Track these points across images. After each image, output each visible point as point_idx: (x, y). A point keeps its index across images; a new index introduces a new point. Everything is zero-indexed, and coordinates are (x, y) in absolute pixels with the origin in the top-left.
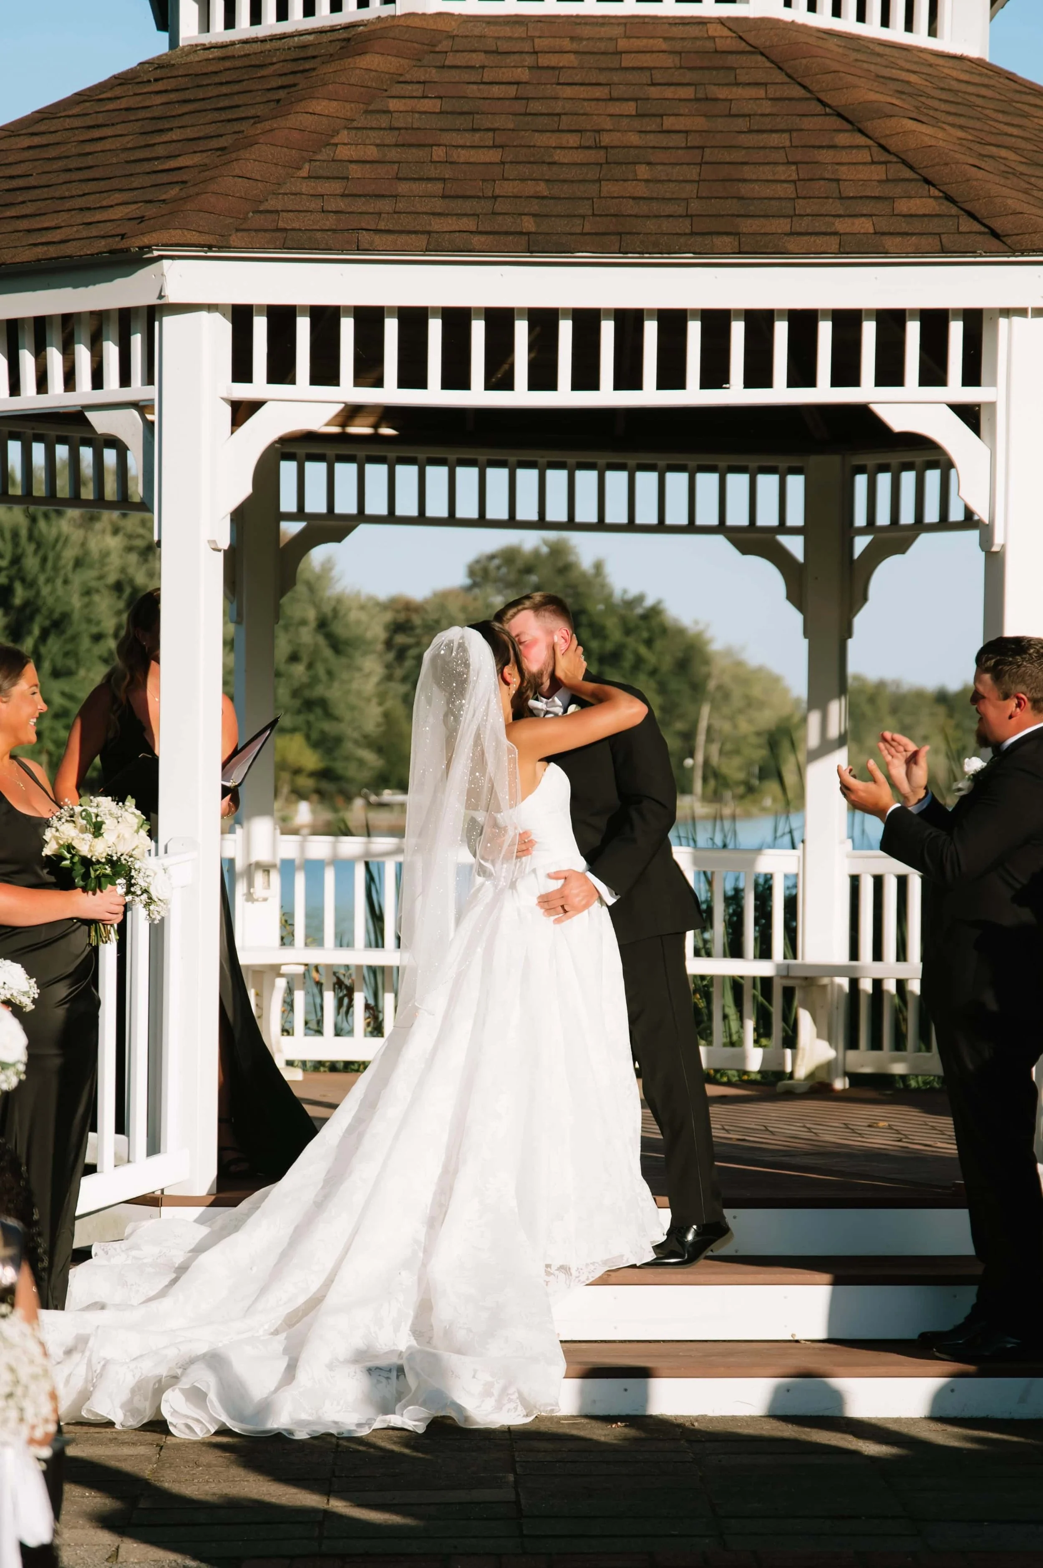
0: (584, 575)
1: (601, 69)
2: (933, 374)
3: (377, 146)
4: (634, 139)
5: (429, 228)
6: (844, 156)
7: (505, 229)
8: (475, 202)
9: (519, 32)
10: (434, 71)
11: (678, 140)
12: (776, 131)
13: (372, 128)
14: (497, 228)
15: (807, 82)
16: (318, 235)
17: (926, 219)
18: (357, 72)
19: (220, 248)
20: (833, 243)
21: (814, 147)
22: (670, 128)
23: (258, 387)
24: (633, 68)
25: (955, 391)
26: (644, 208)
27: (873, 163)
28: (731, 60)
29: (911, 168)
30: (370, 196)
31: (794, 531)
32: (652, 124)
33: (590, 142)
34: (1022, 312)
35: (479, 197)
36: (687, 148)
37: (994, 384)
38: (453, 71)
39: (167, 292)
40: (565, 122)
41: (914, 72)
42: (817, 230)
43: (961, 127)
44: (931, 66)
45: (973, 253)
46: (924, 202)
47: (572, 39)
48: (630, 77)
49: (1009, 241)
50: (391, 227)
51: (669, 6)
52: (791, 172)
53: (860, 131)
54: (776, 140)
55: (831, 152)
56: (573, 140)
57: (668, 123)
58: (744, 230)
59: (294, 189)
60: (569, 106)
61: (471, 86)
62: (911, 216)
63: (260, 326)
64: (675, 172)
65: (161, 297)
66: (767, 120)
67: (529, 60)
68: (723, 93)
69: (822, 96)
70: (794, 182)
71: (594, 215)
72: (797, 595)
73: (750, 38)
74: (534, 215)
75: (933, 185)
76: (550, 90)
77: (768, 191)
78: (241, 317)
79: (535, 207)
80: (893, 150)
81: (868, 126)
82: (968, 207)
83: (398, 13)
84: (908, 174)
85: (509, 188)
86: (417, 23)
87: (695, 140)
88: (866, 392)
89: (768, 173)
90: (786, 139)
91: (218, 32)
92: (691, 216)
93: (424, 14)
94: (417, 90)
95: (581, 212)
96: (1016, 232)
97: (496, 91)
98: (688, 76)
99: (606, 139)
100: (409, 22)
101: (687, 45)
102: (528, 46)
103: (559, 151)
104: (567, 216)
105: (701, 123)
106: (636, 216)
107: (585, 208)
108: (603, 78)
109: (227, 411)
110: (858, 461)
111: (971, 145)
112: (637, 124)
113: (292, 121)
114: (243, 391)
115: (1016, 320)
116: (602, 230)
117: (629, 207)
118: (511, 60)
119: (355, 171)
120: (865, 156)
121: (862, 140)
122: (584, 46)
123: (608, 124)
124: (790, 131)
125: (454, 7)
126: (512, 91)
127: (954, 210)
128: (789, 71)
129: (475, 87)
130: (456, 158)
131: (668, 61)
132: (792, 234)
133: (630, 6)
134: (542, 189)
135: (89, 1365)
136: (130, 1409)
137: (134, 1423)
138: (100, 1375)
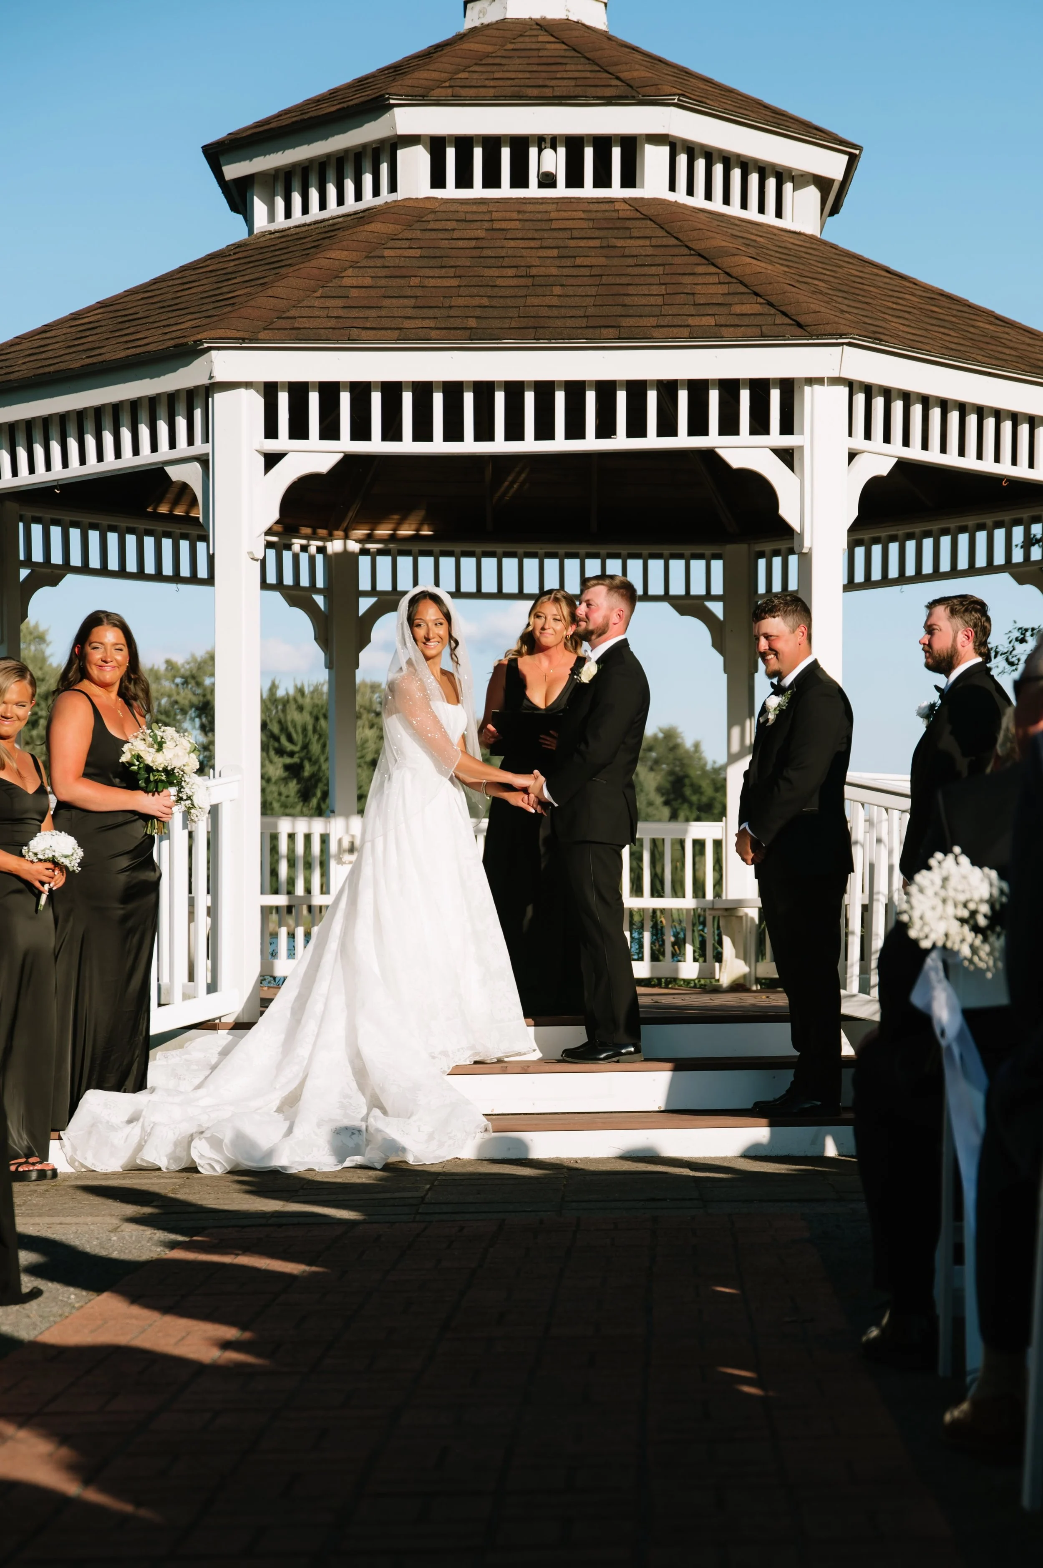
0: (687, 752)
1: (536, 230)
2: (760, 426)
3: (372, 277)
4: (554, 271)
5: (401, 326)
6: (700, 280)
7: (455, 325)
8: (436, 310)
9: (483, 208)
10: (419, 232)
11: (586, 271)
12: (654, 265)
13: (369, 267)
14: (449, 325)
15: (680, 236)
16: (322, 331)
17: (752, 317)
18: (365, 233)
19: (251, 340)
20: (686, 332)
21: (679, 274)
22: (580, 264)
23: (283, 442)
24: (560, 229)
25: (775, 438)
26: (555, 312)
27: (720, 283)
28: (629, 224)
29: (746, 286)
30: (363, 307)
31: (716, 598)
32: (568, 262)
33: (524, 273)
34: (820, 381)
35: (439, 307)
36: (591, 276)
37: (802, 433)
38: (433, 233)
39: (214, 374)
40: (506, 262)
41: (761, 236)
42: (675, 324)
43: (787, 266)
44: (775, 235)
45: (783, 337)
46: (752, 307)
47: (519, 212)
48: (556, 234)
49: (809, 329)
50: (374, 326)
51: (588, 191)
52: (662, 290)
53: (713, 264)
54: (653, 270)
55: (691, 277)
56: (510, 272)
57: (579, 261)
58: (624, 325)
59: (309, 304)
60: (510, 252)
61: (443, 241)
62: (742, 315)
63: (283, 399)
64: (580, 291)
65: (211, 377)
66: (649, 258)
67: (486, 225)
68: (619, 243)
69: (689, 244)
70: (663, 295)
71: (519, 317)
72: (718, 644)
73: (644, 210)
74: (477, 317)
75: (760, 296)
76: (498, 243)
77: (644, 301)
78: (270, 391)
79: (478, 312)
80: (734, 275)
81: (718, 261)
82: (783, 309)
83: (399, 199)
84: (743, 289)
85: (460, 301)
86: (411, 204)
87: (595, 271)
88: (713, 440)
89: (645, 290)
90: (660, 270)
91: (281, 222)
92: (588, 317)
93: (417, 199)
94: (406, 244)
95: (510, 315)
96: (814, 323)
97: (461, 244)
98: (597, 233)
99: (534, 271)
100: (406, 204)
101: (599, 215)
102: (487, 217)
103: (499, 279)
104: (500, 318)
105: (602, 261)
106: (549, 317)
107: (513, 313)
108: (536, 235)
109: (262, 460)
110: (759, 548)
111: (793, 276)
112: (557, 262)
113: (314, 263)
114: (272, 446)
115: (817, 387)
116: (524, 325)
117: (545, 312)
118: (473, 225)
119: (354, 293)
120: (715, 279)
121: (713, 269)
122: (526, 216)
123: (537, 262)
124: (663, 265)
125: (438, 193)
126: (473, 243)
127: (773, 311)
128: (668, 229)
129: (446, 242)
130: (426, 284)
131: (585, 224)
132: (658, 326)
133: (561, 191)
134: (485, 301)
135: (143, 1128)
136: (173, 1157)
137: (174, 1167)
138: (150, 1134)
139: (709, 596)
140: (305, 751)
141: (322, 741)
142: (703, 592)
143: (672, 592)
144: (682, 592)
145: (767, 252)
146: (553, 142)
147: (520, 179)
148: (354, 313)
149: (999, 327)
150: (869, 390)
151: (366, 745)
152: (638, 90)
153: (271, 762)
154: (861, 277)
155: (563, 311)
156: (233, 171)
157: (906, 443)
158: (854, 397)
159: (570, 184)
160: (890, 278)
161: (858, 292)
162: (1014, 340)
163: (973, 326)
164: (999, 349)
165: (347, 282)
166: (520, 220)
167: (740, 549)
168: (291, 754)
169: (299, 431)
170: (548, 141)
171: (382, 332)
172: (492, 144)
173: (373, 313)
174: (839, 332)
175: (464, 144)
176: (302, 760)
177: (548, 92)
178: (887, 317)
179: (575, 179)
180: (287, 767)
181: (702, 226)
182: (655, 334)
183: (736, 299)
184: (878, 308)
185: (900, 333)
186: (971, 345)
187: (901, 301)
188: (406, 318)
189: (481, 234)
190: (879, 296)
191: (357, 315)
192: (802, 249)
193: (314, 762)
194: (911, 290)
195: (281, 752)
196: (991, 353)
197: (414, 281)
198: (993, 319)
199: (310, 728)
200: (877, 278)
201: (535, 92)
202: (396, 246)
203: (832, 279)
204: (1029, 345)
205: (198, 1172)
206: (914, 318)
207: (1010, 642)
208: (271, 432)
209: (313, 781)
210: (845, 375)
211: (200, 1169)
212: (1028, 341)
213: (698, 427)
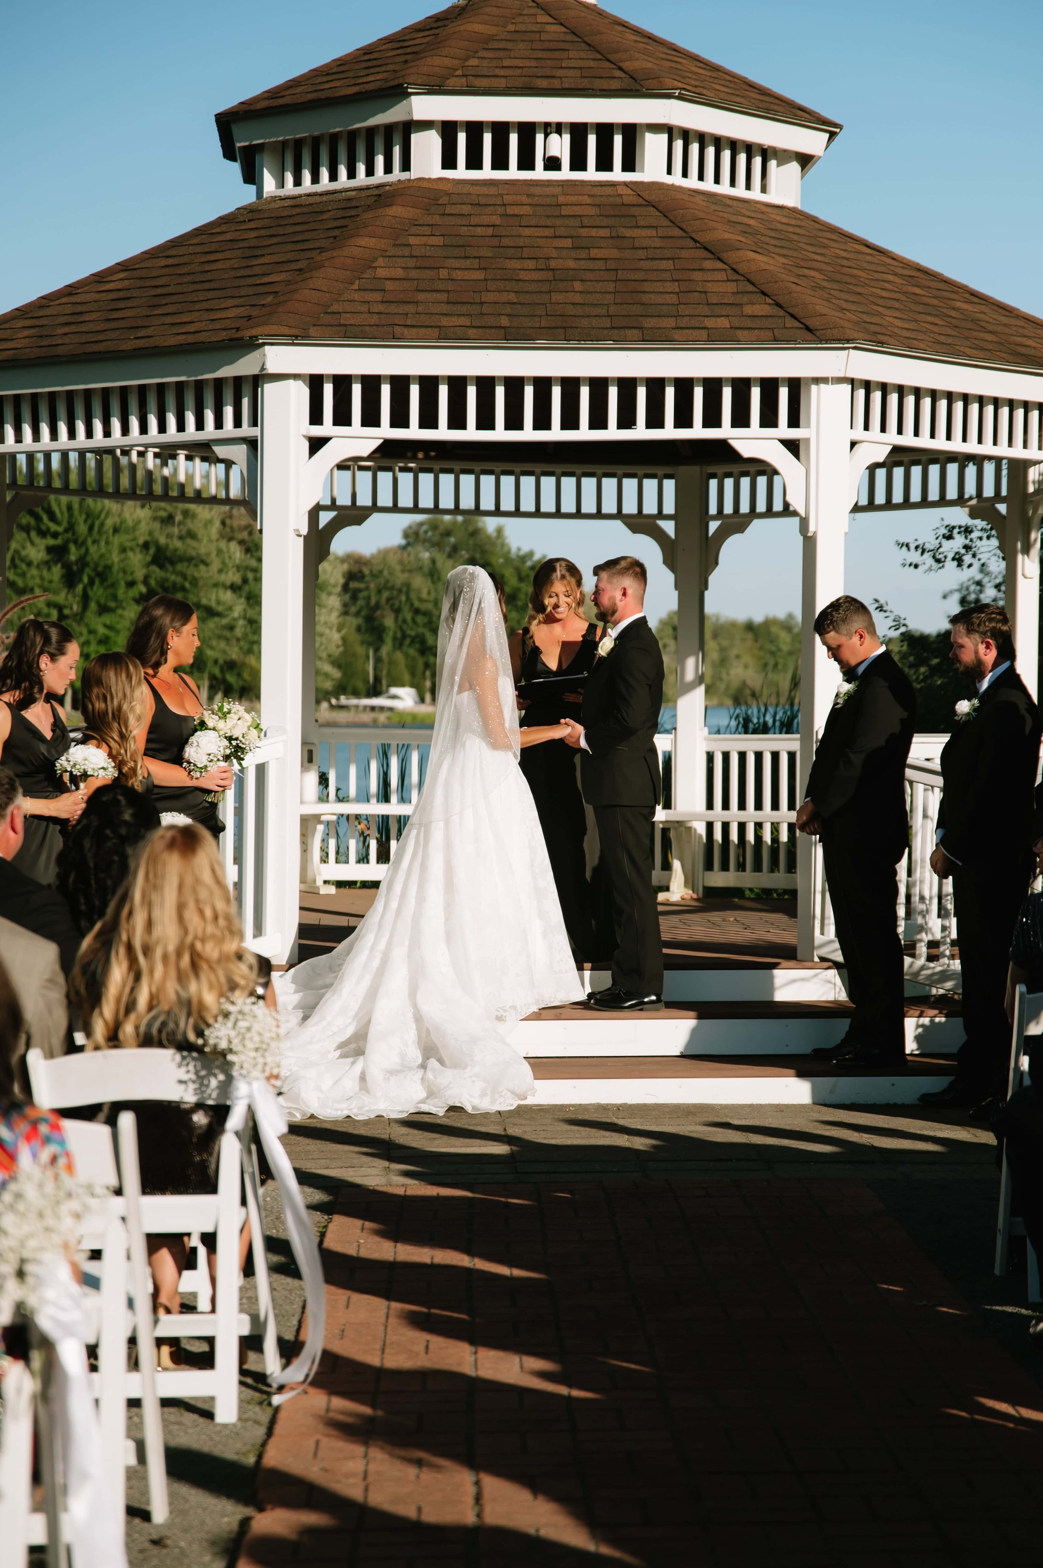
1: (548, 217)
2: (769, 420)
3: (402, 268)
5: (439, 324)
6: (709, 276)
7: (489, 324)
8: (468, 306)
9: (493, 190)
12: (665, 259)
14: (483, 323)
15: (684, 226)
17: (764, 319)
18: (387, 218)
19: (303, 338)
20: (703, 334)
21: (689, 270)
23: (327, 428)
24: (570, 216)
25: (784, 431)
26: (580, 311)
27: (728, 281)
28: (633, 210)
30: (400, 302)
31: (668, 517)
34: (825, 380)
35: (471, 303)
37: (808, 426)
38: (450, 218)
39: (267, 366)
42: (693, 325)
45: (795, 342)
46: (762, 307)
49: (817, 334)
50: (415, 323)
51: (591, 174)
52: (675, 287)
54: (664, 265)
55: (701, 273)
56: (531, 264)
57: (594, 253)
58: (646, 326)
59: (349, 298)
60: (528, 242)
62: (754, 316)
63: (328, 390)
64: (599, 287)
65: (262, 369)
66: (658, 251)
67: (500, 210)
68: (628, 233)
70: (677, 293)
71: (547, 315)
72: (670, 562)
74: (508, 315)
75: (768, 296)
76: (514, 231)
78: (315, 382)
79: (508, 309)
80: (741, 272)
81: (724, 256)
82: (791, 311)
83: (412, 178)
84: (750, 288)
85: (490, 297)
86: (425, 184)
87: (609, 265)
88: (725, 431)
91: (289, 190)
92: (611, 316)
93: (429, 179)
94: (427, 230)
95: (539, 313)
96: (822, 328)
98: (605, 222)
99: (553, 264)
100: (420, 184)
101: (604, 200)
102: (498, 201)
103: (522, 272)
104: (529, 316)
105: (614, 253)
106: (575, 316)
107: (541, 311)
108: (549, 223)
109: (306, 444)
113: (346, 251)
114: (317, 432)
115: (822, 386)
118: (488, 210)
123: (554, 253)
124: (673, 259)
125: (449, 174)
127: (782, 313)
128: (671, 218)
131: (592, 211)
133: (565, 174)
134: (512, 297)
139: (661, 516)
140: (71, 532)
142: (655, 511)
143: (625, 511)
144: (634, 511)
146: (559, 128)
148: (393, 308)
150: (868, 386)
152: (642, 82)
153: (32, 543)
157: (900, 432)
158: (856, 393)
163: (952, 308)
165: (380, 273)
166: (530, 205)
167: (692, 471)
170: (554, 126)
171: (423, 331)
174: (846, 337)
176: (67, 541)
180: (50, 550)
181: (701, 215)
182: (676, 337)
183: (745, 299)
185: (897, 330)
193: (81, 545)
197: (444, 273)
202: (418, 233)
210: (850, 375)
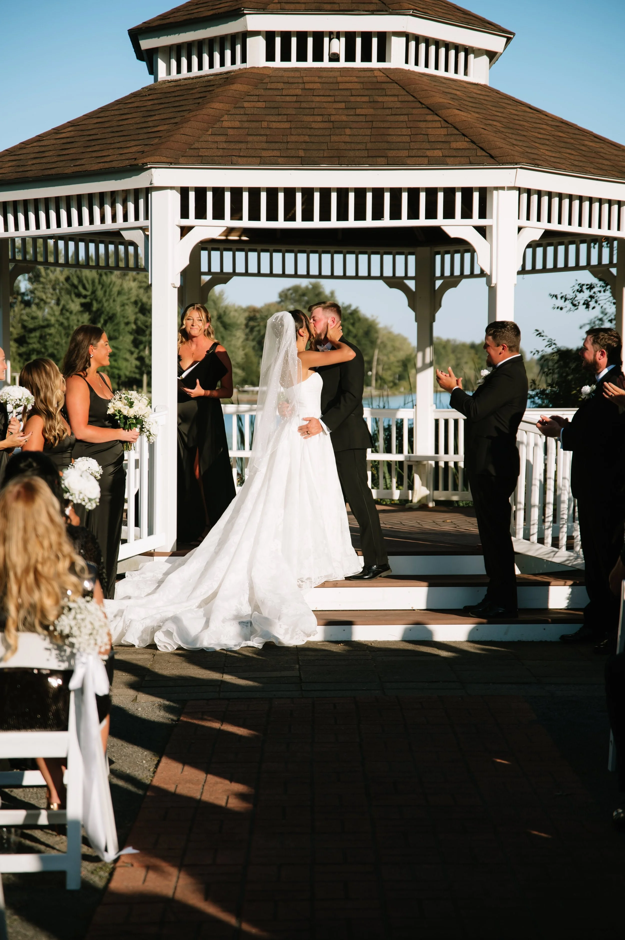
0: (326, 297)
1: (331, 90)
2: (467, 214)
3: (239, 121)
4: (344, 118)
5: (260, 155)
6: (430, 125)
7: (292, 155)
8: (279, 144)
9: (297, 74)
10: (262, 91)
11: (362, 118)
12: (402, 115)
13: (237, 114)
14: (288, 155)
15: (415, 95)
16: (216, 158)
17: (463, 150)
18: (231, 91)
19: (175, 164)
20: (426, 160)
21: (418, 121)
22: (359, 113)
23: (191, 221)
24: (344, 89)
25: (476, 220)
26: (348, 146)
27: (442, 127)
28: (384, 86)
29: (457, 129)
30: (237, 142)
31: (411, 278)
32: (352, 112)
33: (327, 120)
34: (503, 188)
35: (281, 142)
36: (366, 122)
37: (491, 217)
38: (270, 91)
39: (154, 182)
40: (316, 111)
41: (458, 90)
42: (419, 155)
43: (477, 113)
44: (465, 87)
45: (483, 164)
46: (462, 144)
47: (319, 77)
48: (343, 93)
49: (497, 159)
50: (245, 155)
51: (358, 64)
52: (408, 131)
53: (437, 114)
54: (402, 118)
55: (425, 123)
56: (319, 118)
57: (358, 111)
58: (390, 155)
59: (205, 140)
60: (317, 105)
61: (278, 97)
62: (457, 149)
63: (192, 195)
64: (361, 132)
65: (151, 184)
66: (399, 110)
67: (301, 86)
68: (380, 99)
69: (421, 100)
70: (410, 135)
71: (328, 149)
72: (412, 305)
73: (391, 76)
74: (304, 149)
75: (467, 137)
76: (310, 98)
77: (399, 139)
78: (184, 192)
79: (304, 146)
80: (450, 122)
81: (440, 112)
82: (481, 145)
83: (248, 67)
84: (456, 132)
85: (293, 138)
86: (256, 71)
87: (369, 118)
88: (440, 221)
89: (398, 131)
90: (405, 118)
91: (174, 75)
92: (368, 150)
93: (258, 67)
94: (255, 98)
95: (323, 148)
96: (500, 155)
97: (288, 99)
98: (366, 92)
99: (333, 118)
100: (252, 71)
101: (366, 79)
102: (300, 81)
103: (313, 123)
104: (317, 150)
105: (371, 111)
106: (345, 150)
107: (324, 147)
108: (331, 93)
109: (179, 230)
110: (437, 249)
111: (482, 120)
112: (345, 112)
113: (204, 111)
114: (185, 222)
115: (501, 192)
116: (332, 155)
117: (343, 146)
118: (294, 86)
119: (230, 132)
120: (438, 125)
121: (437, 118)
122: (323, 80)
123: (334, 112)
124: (408, 115)
125: (271, 64)
126: (294, 99)
127: (475, 147)
128: (407, 90)
129: (279, 97)
130: (271, 126)
131: (358, 86)
132: (409, 157)
133: (342, 64)
134: (307, 138)
135: (124, 621)
136: (141, 639)
137: (143, 645)
138: (129, 626)
139: (406, 277)
140: (93, 295)
141: (104, 289)
142: (403, 274)
143: (385, 274)
144: (391, 274)
145: (464, 102)
146: (338, 35)
147: (318, 56)
148: (232, 146)
149: (597, 144)
150: (529, 192)
151: (131, 292)
152: (390, 6)
153: (73, 301)
154: (517, 115)
155: (353, 146)
156: (146, 44)
157: (549, 221)
158: (521, 196)
159: (347, 60)
160: (532, 113)
161: (518, 127)
162: (607, 152)
163: (583, 145)
164: (601, 161)
165: (226, 124)
166: (320, 83)
167: (425, 250)
168: (85, 297)
169: (201, 214)
170: (335, 34)
171: (250, 159)
172: (302, 36)
173: (243, 146)
174: (515, 161)
175: (286, 36)
176: (92, 300)
177: (336, 7)
178: (537, 145)
179: (350, 56)
180: (82, 305)
181: (426, 88)
182: (408, 162)
183: (452, 138)
184: (532, 139)
185: (547, 157)
186: (586, 161)
187: (542, 131)
188: (263, 149)
189: (299, 92)
190: (529, 129)
191: (234, 147)
192: (482, 97)
193: (99, 302)
194: (545, 121)
195: (79, 295)
196: (598, 165)
197: (265, 124)
198: (592, 138)
199: (97, 281)
200: (525, 114)
201: (328, 7)
202: (250, 100)
203: (502, 119)
204: (616, 155)
205: (157, 649)
206: (551, 144)
207: (574, 292)
208: (185, 214)
209: (99, 313)
210: (518, 185)
211: (158, 647)
212: (616, 152)
213: (431, 214)
